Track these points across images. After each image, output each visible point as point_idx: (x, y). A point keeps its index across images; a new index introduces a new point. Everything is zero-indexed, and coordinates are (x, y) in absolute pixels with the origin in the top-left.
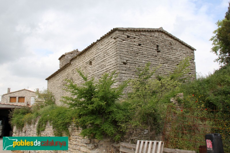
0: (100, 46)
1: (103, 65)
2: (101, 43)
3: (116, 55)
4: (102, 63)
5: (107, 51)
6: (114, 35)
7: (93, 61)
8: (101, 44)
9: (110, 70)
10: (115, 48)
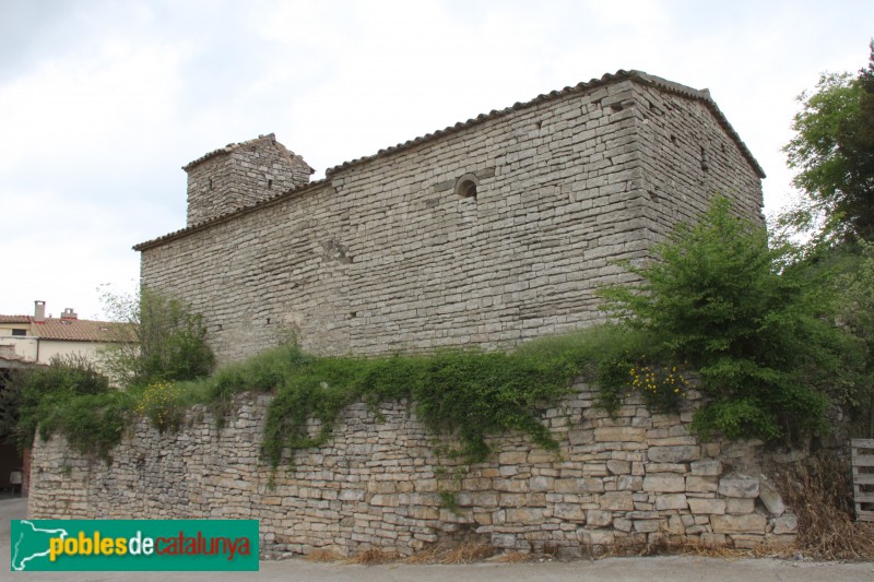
0: (530, 127)
1: (554, 199)
2: (532, 114)
3: (626, 166)
4: (544, 192)
5: (576, 148)
6: (613, 93)
7: (482, 182)
8: (537, 119)
9: (596, 215)
10: (624, 140)
